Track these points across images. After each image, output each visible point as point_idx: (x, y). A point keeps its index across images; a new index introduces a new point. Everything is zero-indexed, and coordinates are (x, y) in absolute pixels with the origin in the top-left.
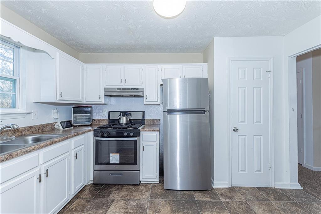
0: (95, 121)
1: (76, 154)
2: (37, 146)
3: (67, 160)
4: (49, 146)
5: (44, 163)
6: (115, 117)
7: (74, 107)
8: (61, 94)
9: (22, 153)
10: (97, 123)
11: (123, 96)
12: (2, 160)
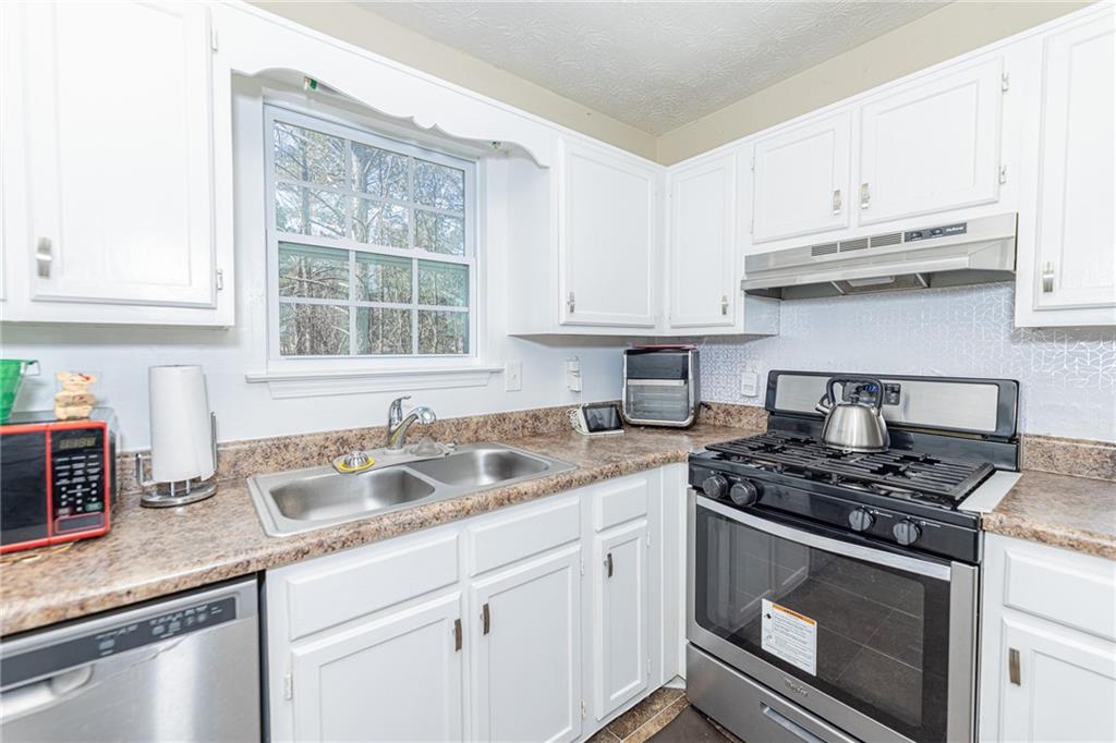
0: (711, 413)
1: (610, 556)
2: (451, 507)
3: (570, 575)
4: (493, 509)
5: (477, 575)
6: (798, 399)
7: (629, 353)
8: (573, 301)
9: (394, 529)
10: (717, 423)
11: (847, 289)
12: (329, 546)
